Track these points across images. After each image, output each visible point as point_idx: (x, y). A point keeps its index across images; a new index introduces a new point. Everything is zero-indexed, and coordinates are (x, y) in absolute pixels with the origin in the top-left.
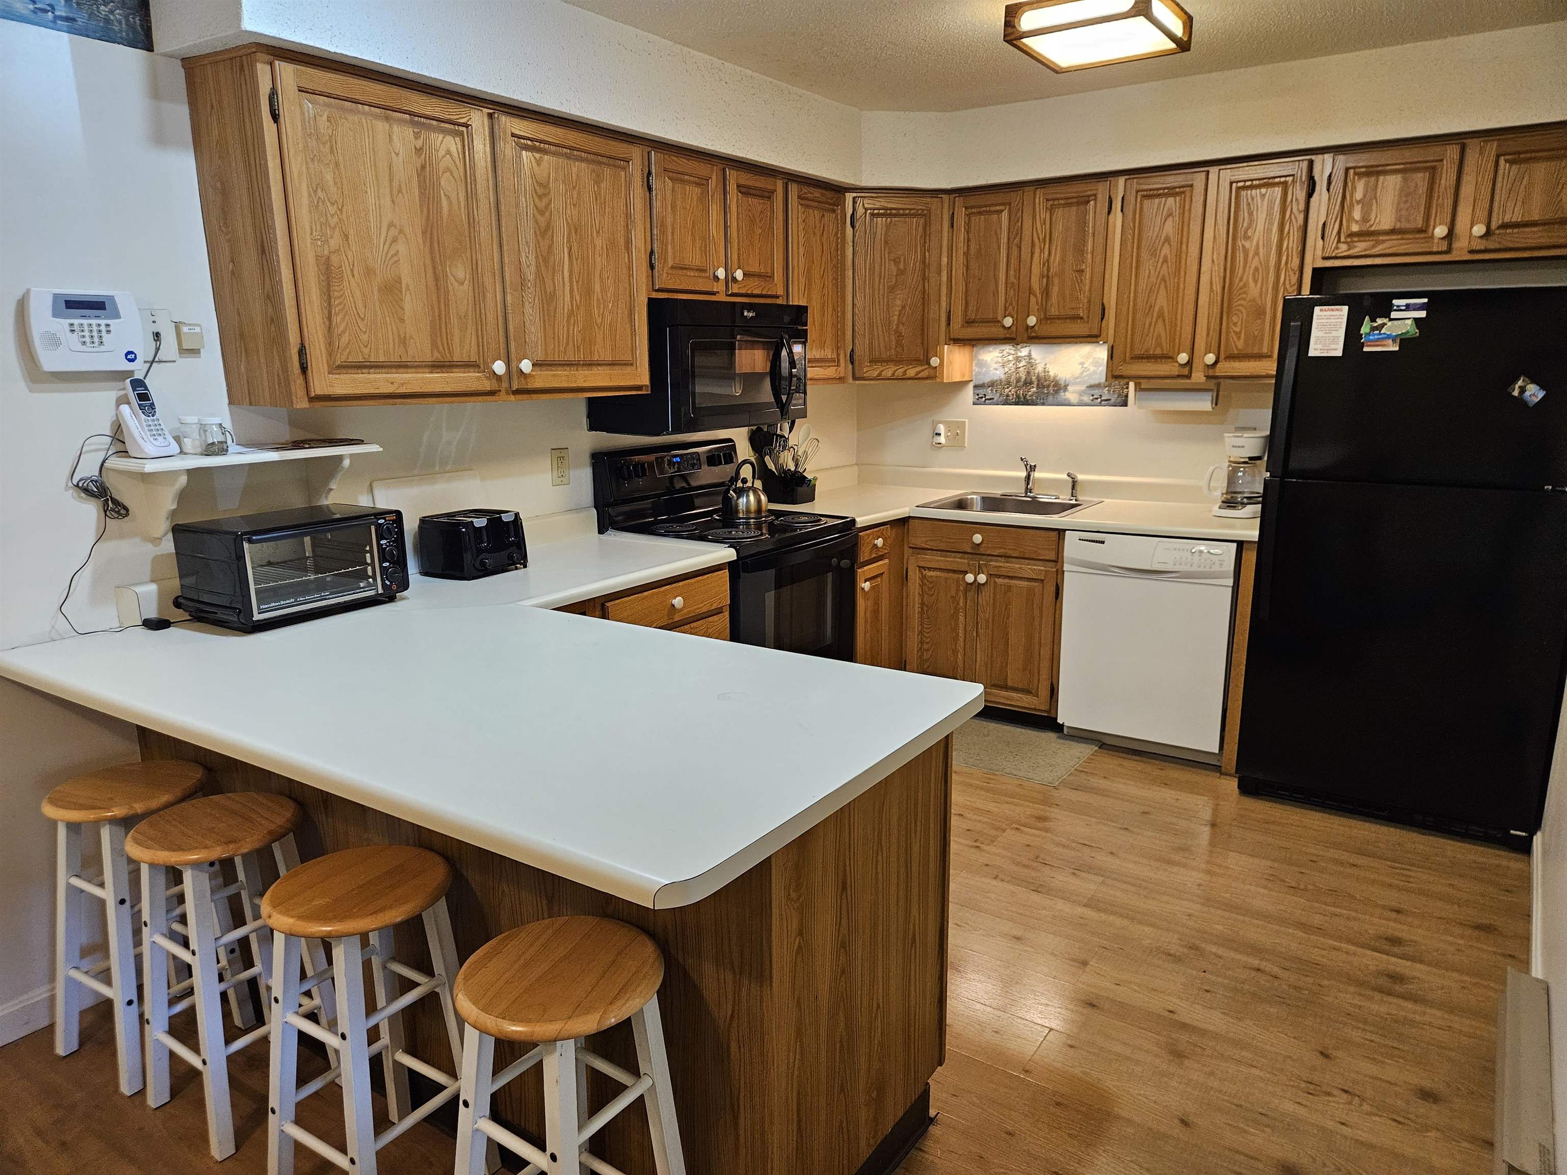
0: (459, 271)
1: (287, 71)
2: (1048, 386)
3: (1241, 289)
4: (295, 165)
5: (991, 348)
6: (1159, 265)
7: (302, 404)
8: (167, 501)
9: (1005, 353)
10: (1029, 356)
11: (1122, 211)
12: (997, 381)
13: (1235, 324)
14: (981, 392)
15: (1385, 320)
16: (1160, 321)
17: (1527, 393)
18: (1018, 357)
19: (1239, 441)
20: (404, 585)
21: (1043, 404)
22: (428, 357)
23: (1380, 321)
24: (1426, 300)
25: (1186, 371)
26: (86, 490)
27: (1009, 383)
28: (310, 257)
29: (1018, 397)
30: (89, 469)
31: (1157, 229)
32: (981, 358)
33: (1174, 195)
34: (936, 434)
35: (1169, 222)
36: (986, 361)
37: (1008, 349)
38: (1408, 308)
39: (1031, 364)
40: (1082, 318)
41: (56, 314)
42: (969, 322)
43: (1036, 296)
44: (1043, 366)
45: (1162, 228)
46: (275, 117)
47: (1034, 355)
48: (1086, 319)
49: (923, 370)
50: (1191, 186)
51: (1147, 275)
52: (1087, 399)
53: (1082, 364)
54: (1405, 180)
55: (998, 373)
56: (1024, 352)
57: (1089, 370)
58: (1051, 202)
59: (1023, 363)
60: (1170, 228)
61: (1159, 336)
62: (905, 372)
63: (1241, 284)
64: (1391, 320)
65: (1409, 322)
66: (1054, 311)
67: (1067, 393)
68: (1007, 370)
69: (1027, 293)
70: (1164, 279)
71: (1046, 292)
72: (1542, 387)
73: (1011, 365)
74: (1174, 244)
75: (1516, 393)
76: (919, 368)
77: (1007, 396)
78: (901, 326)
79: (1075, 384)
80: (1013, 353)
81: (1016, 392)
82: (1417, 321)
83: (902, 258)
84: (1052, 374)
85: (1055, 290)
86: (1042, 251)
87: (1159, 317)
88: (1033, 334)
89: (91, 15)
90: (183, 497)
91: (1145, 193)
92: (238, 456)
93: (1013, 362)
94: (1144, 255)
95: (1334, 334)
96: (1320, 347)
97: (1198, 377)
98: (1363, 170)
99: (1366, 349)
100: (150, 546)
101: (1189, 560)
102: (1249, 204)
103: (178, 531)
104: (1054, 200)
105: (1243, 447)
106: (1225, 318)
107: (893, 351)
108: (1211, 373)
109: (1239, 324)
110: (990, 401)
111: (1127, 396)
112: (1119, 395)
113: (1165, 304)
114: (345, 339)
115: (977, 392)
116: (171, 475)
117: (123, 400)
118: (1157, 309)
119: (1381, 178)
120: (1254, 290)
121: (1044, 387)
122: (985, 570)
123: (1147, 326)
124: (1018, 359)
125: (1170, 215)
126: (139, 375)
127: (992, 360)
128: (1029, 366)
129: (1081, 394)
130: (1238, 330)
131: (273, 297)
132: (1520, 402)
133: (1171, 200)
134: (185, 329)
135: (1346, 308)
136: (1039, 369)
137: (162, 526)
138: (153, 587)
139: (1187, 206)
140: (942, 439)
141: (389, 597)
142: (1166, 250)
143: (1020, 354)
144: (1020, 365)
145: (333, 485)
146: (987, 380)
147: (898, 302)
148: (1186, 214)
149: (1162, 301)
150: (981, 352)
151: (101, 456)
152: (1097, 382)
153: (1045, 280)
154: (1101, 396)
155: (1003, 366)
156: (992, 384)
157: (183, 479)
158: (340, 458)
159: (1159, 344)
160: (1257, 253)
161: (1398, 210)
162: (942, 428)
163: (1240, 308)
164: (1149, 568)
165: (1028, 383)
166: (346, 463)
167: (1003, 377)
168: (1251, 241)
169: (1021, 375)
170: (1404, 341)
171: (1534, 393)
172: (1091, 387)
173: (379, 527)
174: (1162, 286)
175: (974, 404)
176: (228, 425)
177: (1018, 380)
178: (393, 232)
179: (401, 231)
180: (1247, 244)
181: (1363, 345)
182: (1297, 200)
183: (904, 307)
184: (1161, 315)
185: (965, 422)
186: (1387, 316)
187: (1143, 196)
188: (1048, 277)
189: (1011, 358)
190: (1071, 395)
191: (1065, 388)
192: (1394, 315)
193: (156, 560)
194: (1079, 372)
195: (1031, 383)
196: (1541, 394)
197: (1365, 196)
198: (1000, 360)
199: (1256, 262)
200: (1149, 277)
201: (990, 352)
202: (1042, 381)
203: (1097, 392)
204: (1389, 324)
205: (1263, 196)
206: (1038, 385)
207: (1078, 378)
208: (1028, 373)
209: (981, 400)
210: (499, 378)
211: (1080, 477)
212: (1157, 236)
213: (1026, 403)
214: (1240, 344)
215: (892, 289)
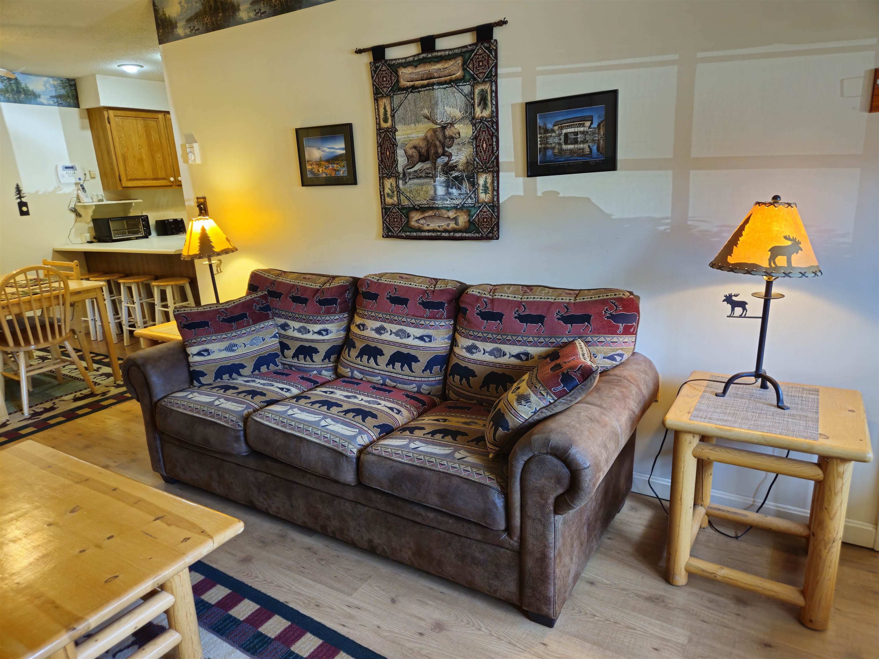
0: (158, 155)
1: (111, 112)
4: (115, 133)
7: (120, 189)
8: (90, 213)
20: (150, 234)
22: (152, 177)
26: (72, 211)
28: (120, 154)
30: (72, 205)
41: (63, 170)
46: (109, 123)
89: (66, 102)
90: (94, 212)
92: (105, 202)
100: (87, 225)
103: (94, 221)
114: (130, 173)
116: (91, 206)
117: (79, 189)
126: (82, 184)
131: (111, 164)
134: (91, 172)
137: (89, 219)
138: (89, 234)
141: (146, 237)
145: (131, 211)
151: (75, 202)
157: (94, 207)
158: (131, 203)
166: (134, 204)
173: (142, 219)
176: (103, 195)
178: (140, 147)
179: (142, 146)
193: (89, 228)
210: (172, 182)
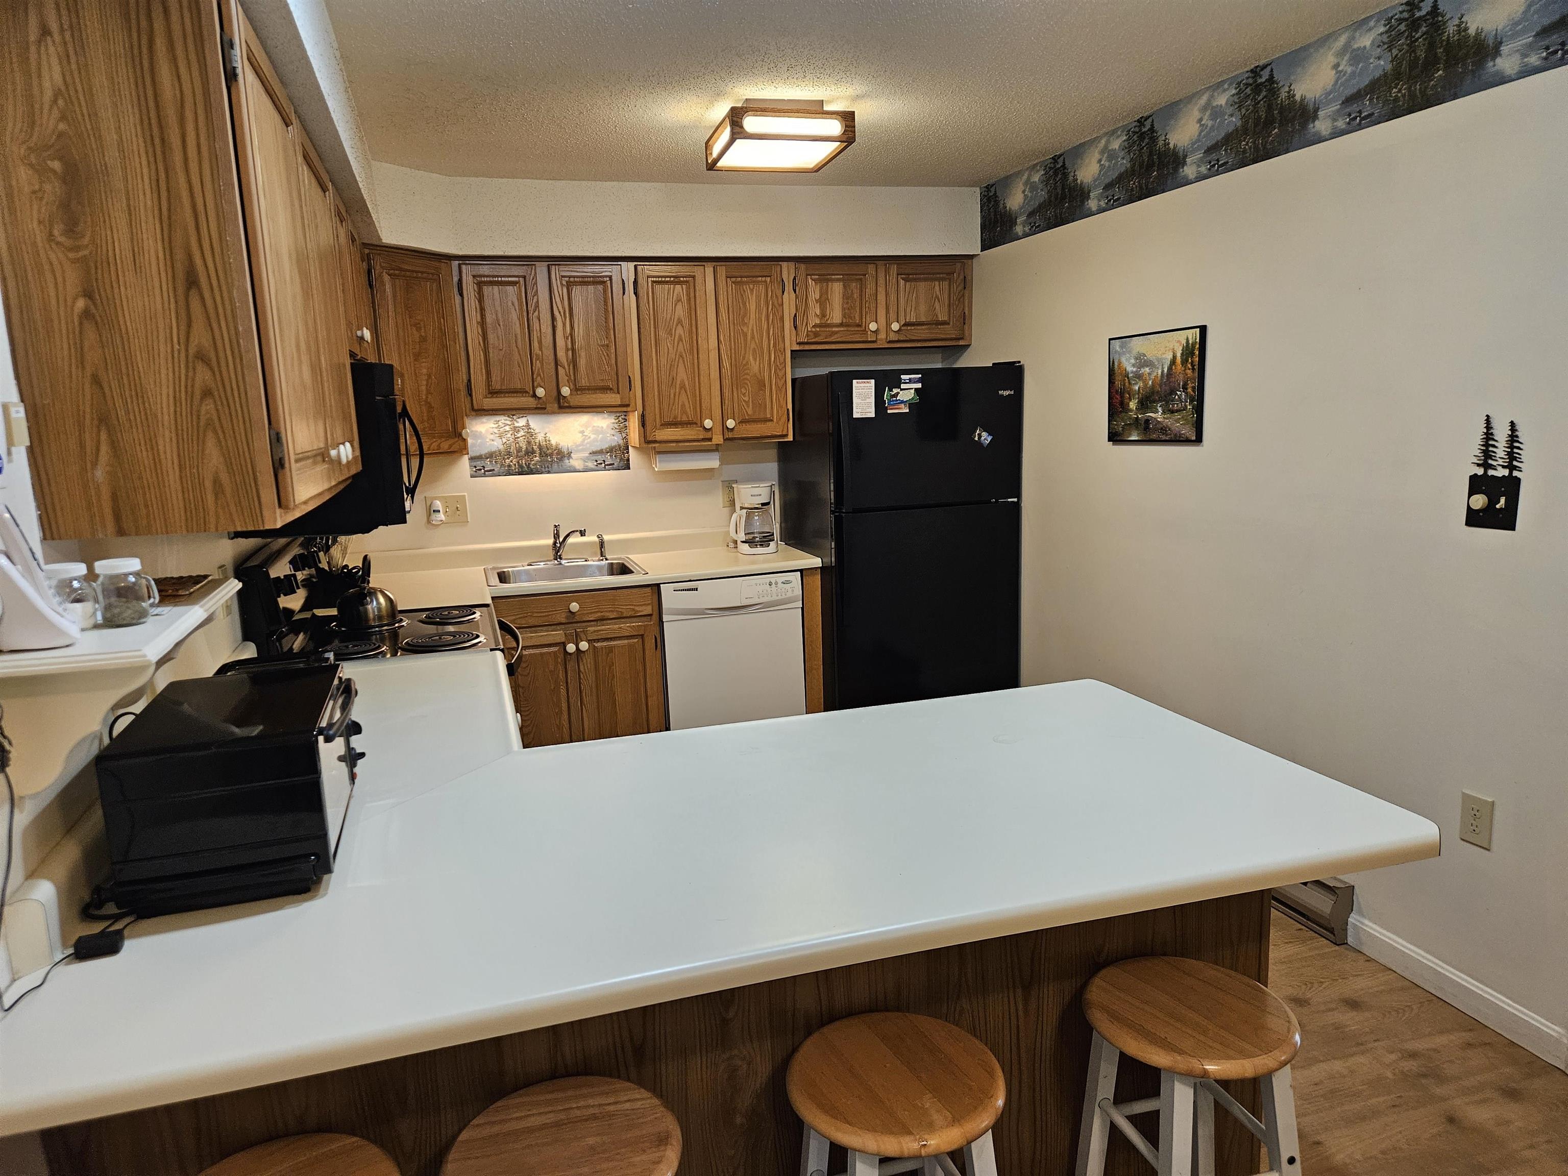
2: (551, 455)
3: (745, 365)
5: (484, 419)
6: (676, 344)
9: (500, 423)
10: (528, 425)
11: (636, 293)
12: (495, 452)
13: (744, 394)
14: (479, 464)
15: (899, 390)
16: (683, 391)
17: (983, 438)
18: (515, 427)
19: (756, 491)
21: (549, 472)
23: (895, 391)
24: (920, 376)
25: (708, 435)
27: (509, 454)
29: (521, 466)
31: (670, 311)
32: (474, 429)
33: (680, 283)
34: (434, 511)
35: (679, 306)
36: (481, 432)
37: (503, 420)
38: (910, 381)
39: (530, 434)
40: (611, 389)
42: (493, 393)
43: (564, 368)
44: (543, 436)
45: (674, 311)
47: (532, 425)
48: (616, 390)
49: (454, 443)
50: (694, 277)
51: (666, 351)
52: (591, 465)
53: (582, 432)
54: (845, 286)
55: (497, 445)
56: (521, 422)
57: (590, 437)
58: (567, 279)
59: (522, 433)
60: (680, 311)
61: (683, 405)
62: (439, 446)
63: (744, 363)
64: (902, 390)
65: (913, 391)
66: (584, 382)
67: (571, 460)
68: (504, 440)
69: (553, 364)
70: (681, 356)
71: (574, 363)
72: (990, 434)
73: (509, 435)
74: (687, 326)
75: (976, 439)
76: (451, 441)
77: (509, 466)
78: (430, 396)
79: (578, 451)
80: (509, 423)
81: (518, 462)
82: (916, 390)
83: (422, 324)
84: (553, 442)
85: (582, 362)
86: (564, 325)
87: (681, 388)
88: (566, 404)
91: (655, 279)
93: (511, 432)
94: (662, 334)
95: (868, 400)
96: (859, 410)
97: (718, 439)
98: (817, 277)
99: (889, 411)
101: (769, 591)
102: (742, 295)
104: (570, 277)
105: (760, 495)
106: (735, 390)
107: (426, 423)
108: (730, 435)
109: (747, 394)
110: (492, 473)
111: (628, 460)
112: (621, 459)
113: (685, 378)
115: (475, 464)
118: (678, 383)
119: (830, 284)
120: (755, 366)
121: (547, 455)
122: (583, 636)
123: (672, 396)
124: (516, 429)
125: (679, 300)
127: (487, 431)
128: (528, 435)
129: (585, 460)
130: (746, 399)
132: (979, 443)
133: (678, 287)
135: (873, 381)
136: (540, 438)
139: (692, 295)
140: (441, 516)
142: (680, 330)
143: (516, 425)
144: (519, 435)
146: (484, 451)
147: (424, 371)
148: (692, 300)
149: (682, 375)
150: (474, 422)
152: (599, 449)
153: (570, 353)
154: (604, 461)
155: (501, 437)
156: (490, 456)
159: (684, 412)
160: (753, 337)
161: (844, 309)
162: (438, 504)
163: (746, 381)
164: (739, 605)
165: (530, 452)
167: (501, 447)
168: (748, 327)
169: (521, 445)
170: (911, 406)
171: (986, 438)
172: (594, 453)
174: (681, 361)
175: (472, 476)
177: (519, 450)
180: (745, 329)
181: (886, 409)
182: (776, 296)
183: (429, 376)
184: (683, 386)
185: (464, 496)
186: (899, 387)
187: (653, 282)
188: (573, 350)
189: (507, 428)
190: (575, 462)
191: (569, 455)
192: (903, 386)
194: (581, 440)
195: (533, 452)
196: (990, 439)
197: (820, 297)
198: (496, 431)
199: (753, 346)
200: (668, 352)
201: (483, 423)
202: (545, 450)
203: (600, 458)
204: (901, 392)
205: (752, 290)
206: (540, 454)
207: (580, 445)
208: (529, 443)
209: (479, 472)
211: (606, 538)
212: (671, 318)
213: (531, 472)
214: (750, 411)
215: (417, 356)
